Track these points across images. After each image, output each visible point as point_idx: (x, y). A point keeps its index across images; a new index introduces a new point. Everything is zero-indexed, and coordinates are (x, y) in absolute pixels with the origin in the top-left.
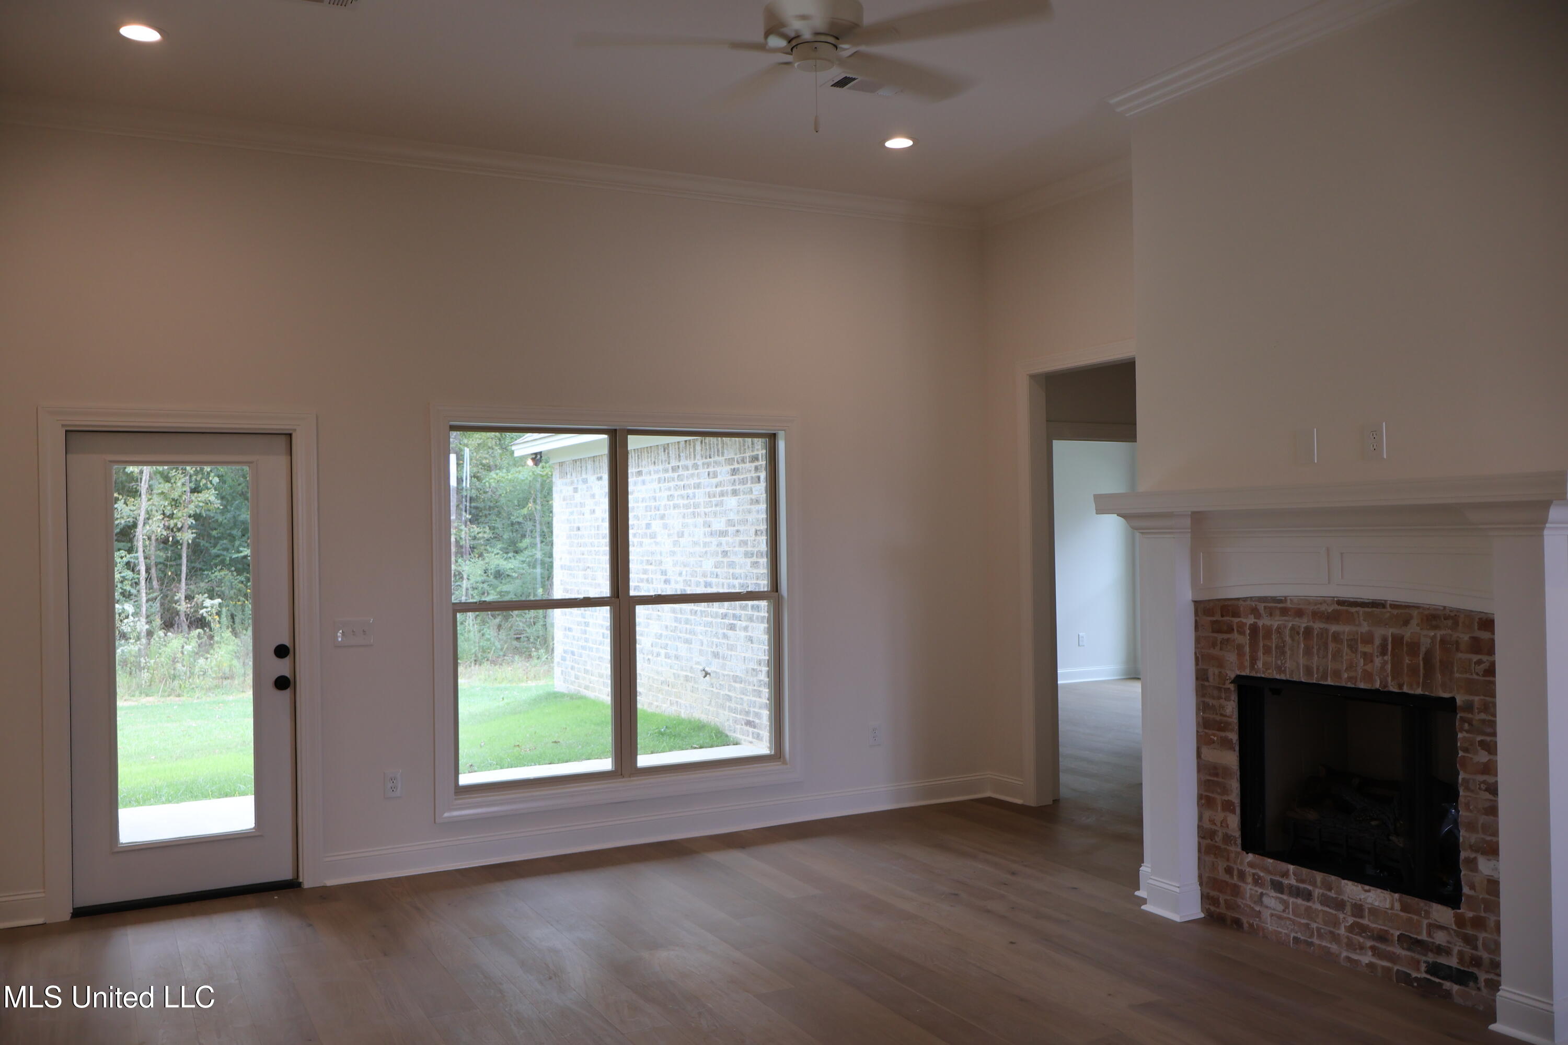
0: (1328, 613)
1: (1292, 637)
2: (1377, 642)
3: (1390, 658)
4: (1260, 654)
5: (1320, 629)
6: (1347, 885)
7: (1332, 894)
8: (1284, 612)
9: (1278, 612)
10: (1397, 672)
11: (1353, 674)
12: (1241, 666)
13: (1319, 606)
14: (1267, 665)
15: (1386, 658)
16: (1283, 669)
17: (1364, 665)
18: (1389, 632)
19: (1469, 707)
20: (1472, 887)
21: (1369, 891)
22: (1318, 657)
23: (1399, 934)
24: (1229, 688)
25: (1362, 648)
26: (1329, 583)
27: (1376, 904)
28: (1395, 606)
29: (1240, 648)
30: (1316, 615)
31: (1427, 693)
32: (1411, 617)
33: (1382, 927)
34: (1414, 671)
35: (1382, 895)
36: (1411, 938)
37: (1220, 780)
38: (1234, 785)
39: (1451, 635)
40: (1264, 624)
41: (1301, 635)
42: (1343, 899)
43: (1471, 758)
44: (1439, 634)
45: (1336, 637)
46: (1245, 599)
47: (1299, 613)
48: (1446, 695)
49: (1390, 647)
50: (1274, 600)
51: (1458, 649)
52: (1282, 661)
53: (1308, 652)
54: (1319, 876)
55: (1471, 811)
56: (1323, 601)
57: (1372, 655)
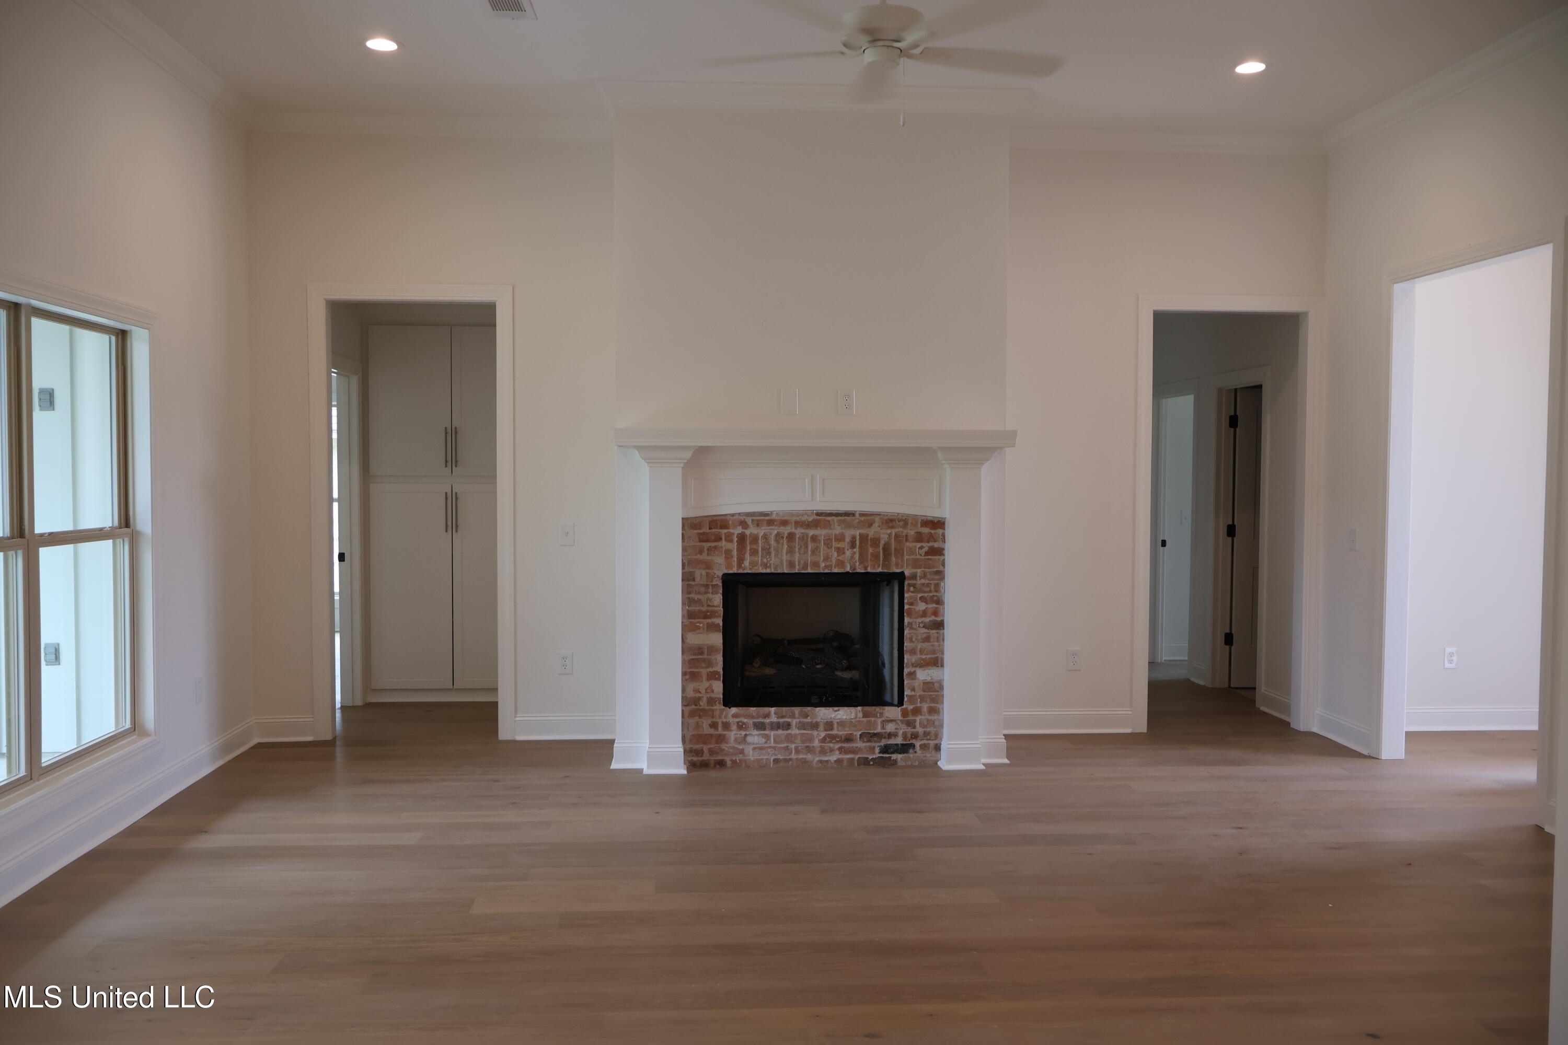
0: (808, 522)
1: (777, 541)
2: (848, 539)
3: (858, 550)
4: (747, 555)
5: (802, 533)
6: (821, 710)
7: (809, 720)
8: (771, 522)
9: (765, 523)
10: (862, 559)
11: (828, 563)
12: (729, 566)
13: (801, 517)
14: (753, 564)
15: (855, 550)
16: (768, 565)
17: (837, 557)
18: (857, 533)
19: (914, 577)
20: (913, 690)
21: (838, 710)
22: (799, 554)
23: (860, 733)
24: (717, 584)
25: (835, 544)
26: (812, 500)
27: (844, 717)
28: (862, 515)
29: (728, 553)
30: (798, 524)
31: (886, 571)
32: (874, 521)
33: (848, 732)
34: (876, 556)
35: (849, 710)
36: (870, 733)
37: (705, 656)
38: (719, 658)
39: (902, 532)
40: (751, 533)
41: (785, 539)
42: (817, 721)
43: (914, 609)
44: (894, 531)
45: (814, 539)
46: (733, 515)
47: (784, 523)
48: (899, 571)
49: (858, 543)
50: (766, 515)
51: (907, 540)
52: (767, 559)
53: (791, 551)
54: (797, 710)
55: (913, 642)
56: (805, 513)
57: (844, 549)
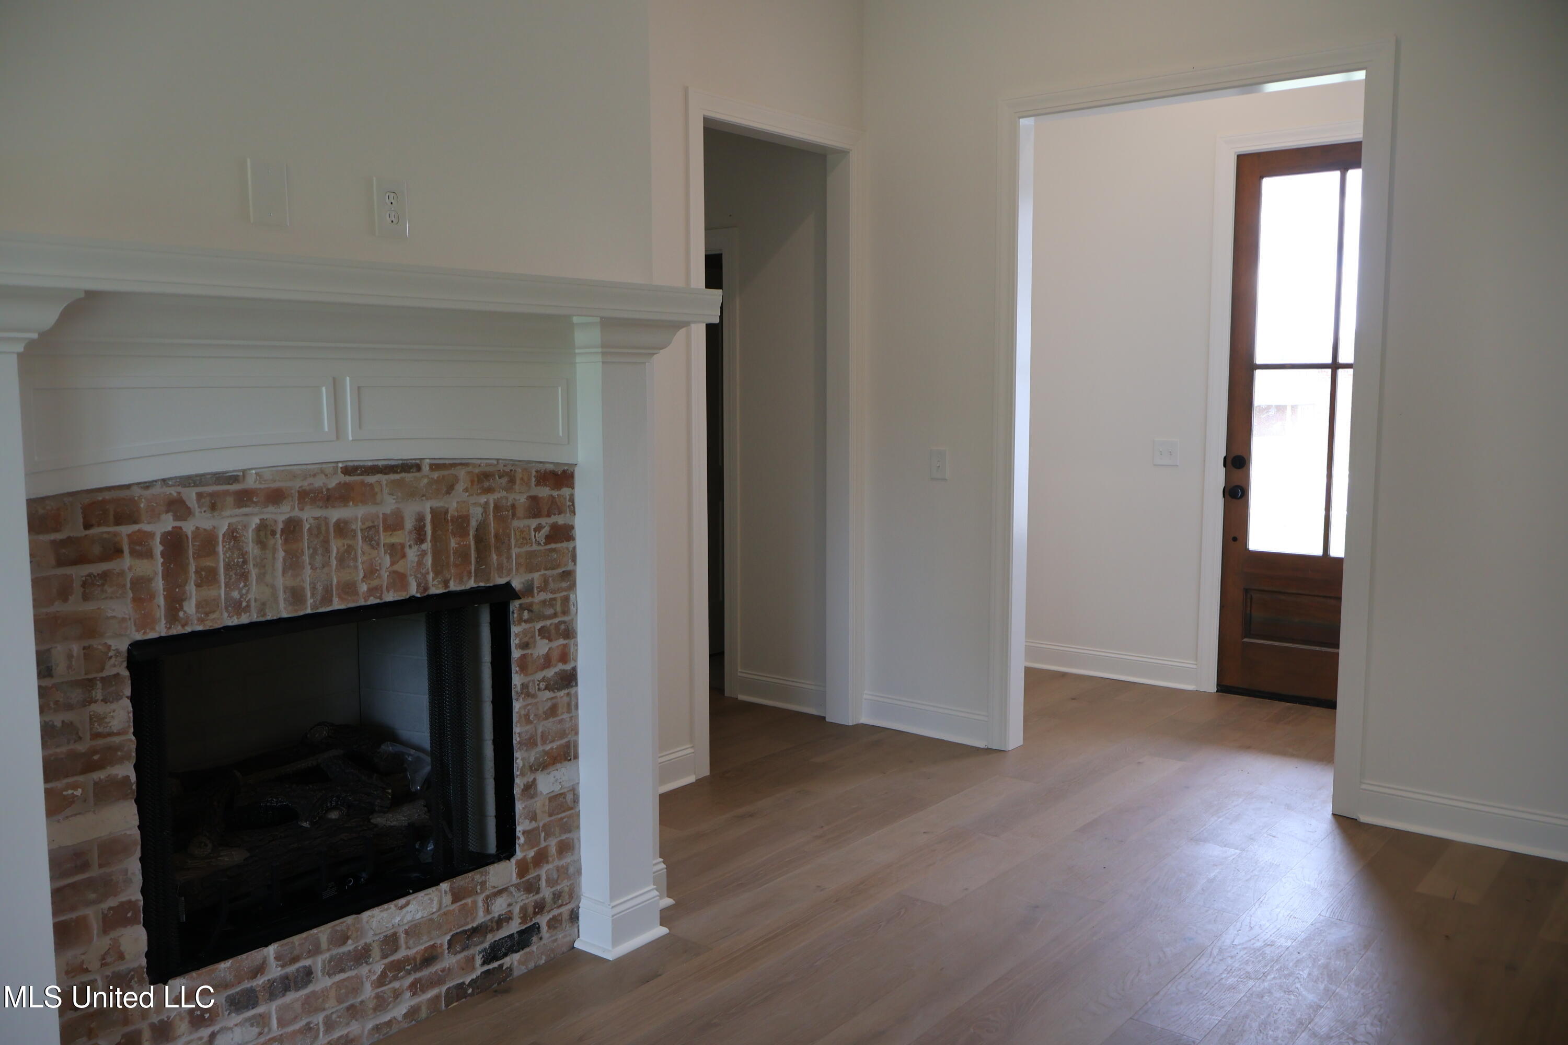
0: (328, 490)
1: (261, 543)
2: (409, 524)
3: (430, 544)
4: (191, 588)
5: (316, 518)
6: (373, 916)
7: (350, 946)
8: (244, 498)
9: (230, 500)
10: (439, 567)
11: (375, 583)
12: (146, 621)
13: (311, 480)
14: (206, 607)
15: (424, 546)
16: (244, 604)
17: (392, 564)
18: (426, 507)
19: (529, 590)
20: (533, 817)
21: (407, 904)
22: (313, 568)
23: (449, 937)
24: (118, 674)
25: (385, 538)
26: (338, 438)
27: (419, 916)
28: (435, 467)
29: (141, 586)
30: (305, 496)
31: (482, 584)
32: (456, 479)
33: (427, 945)
34: (464, 555)
35: (426, 898)
36: (465, 932)
37: (94, 872)
38: (134, 866)
39: (507, 498)
40: (197, 528)
41: (278, 536)
42: (366, 944)
43: (532, 654)
44: (492, 498)
45: (342, 529)
46: (147, 485)
47: (276, 497)
48: (502, 581)
49: (429, 529)
50: (233, 479)
51: (514, 515)
52: (240, 590)
53: (293, 563)
54: (323, 933)
55: (531, 722)
56: (321, 470)
57: (403, 546)
